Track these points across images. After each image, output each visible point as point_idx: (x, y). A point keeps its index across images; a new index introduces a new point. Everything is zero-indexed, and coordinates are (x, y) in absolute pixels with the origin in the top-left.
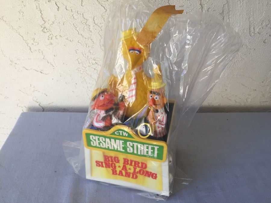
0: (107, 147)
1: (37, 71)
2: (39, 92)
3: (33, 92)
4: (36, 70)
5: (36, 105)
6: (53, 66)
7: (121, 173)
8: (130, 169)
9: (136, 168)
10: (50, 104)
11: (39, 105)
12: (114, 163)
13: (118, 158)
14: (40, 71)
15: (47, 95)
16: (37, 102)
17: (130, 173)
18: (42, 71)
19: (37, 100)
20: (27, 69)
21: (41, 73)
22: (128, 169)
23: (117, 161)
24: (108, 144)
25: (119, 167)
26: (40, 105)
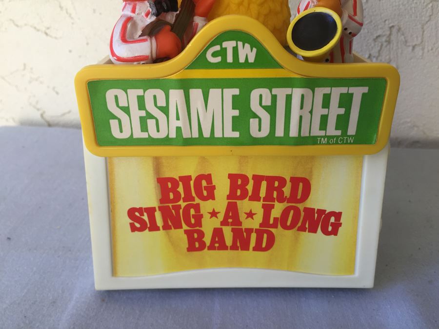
0: (173, 135)
1: (38, 30)
2: (41, 83)
3: (30, 82)
4: (35, 28)
5: (35, 116)
6: (72, 18)
7: (218, 241)
8: (250, 215)
9: (273, 206)
10: (64, 114)
11: (42, 115)
12: (197, 201)
13: (208, 178)
14: (44, 29)
15: (57, 93)
16: (38, 110)
17: (249, 231)
18: (48, 31)
19: (37, 102)
20: (17, 26)
21: (44, 36)
22: (242, 217)
23: (205, 193)
24: (178, 119)
25: (214, 214)
26: (45, 116)
